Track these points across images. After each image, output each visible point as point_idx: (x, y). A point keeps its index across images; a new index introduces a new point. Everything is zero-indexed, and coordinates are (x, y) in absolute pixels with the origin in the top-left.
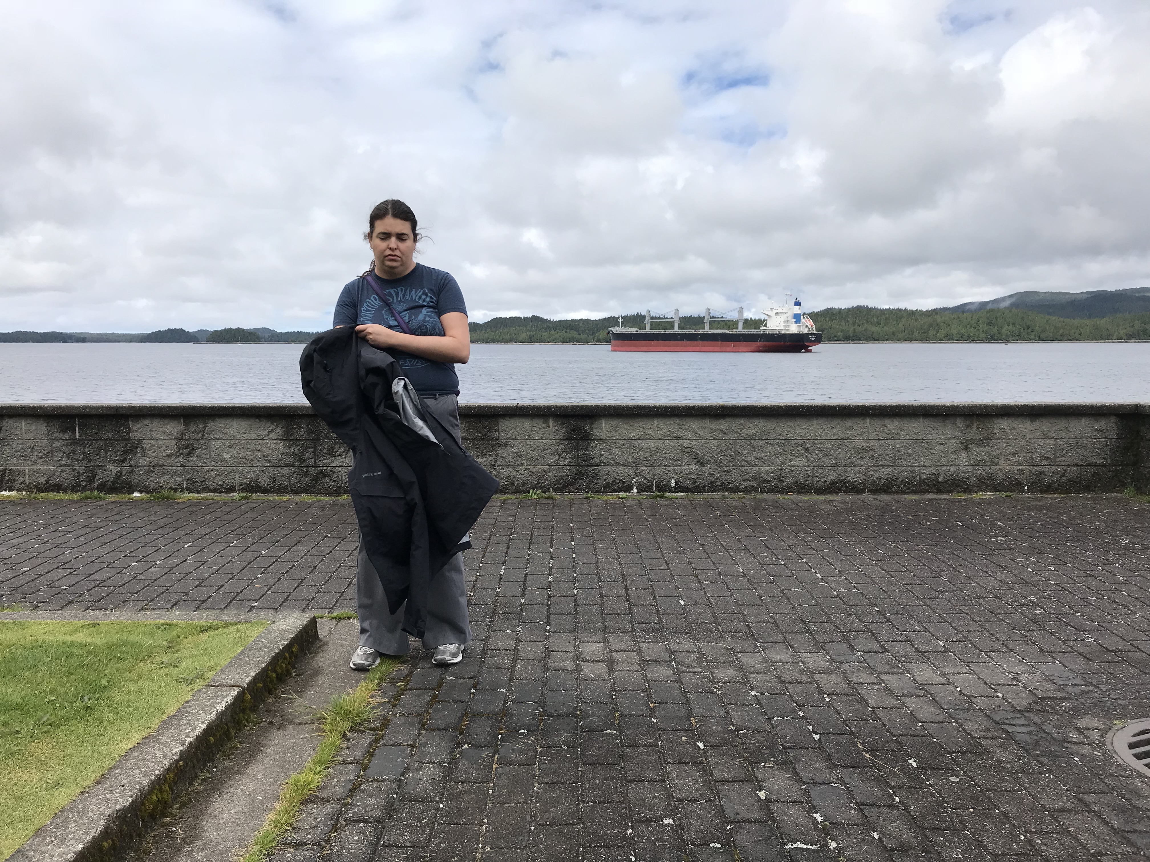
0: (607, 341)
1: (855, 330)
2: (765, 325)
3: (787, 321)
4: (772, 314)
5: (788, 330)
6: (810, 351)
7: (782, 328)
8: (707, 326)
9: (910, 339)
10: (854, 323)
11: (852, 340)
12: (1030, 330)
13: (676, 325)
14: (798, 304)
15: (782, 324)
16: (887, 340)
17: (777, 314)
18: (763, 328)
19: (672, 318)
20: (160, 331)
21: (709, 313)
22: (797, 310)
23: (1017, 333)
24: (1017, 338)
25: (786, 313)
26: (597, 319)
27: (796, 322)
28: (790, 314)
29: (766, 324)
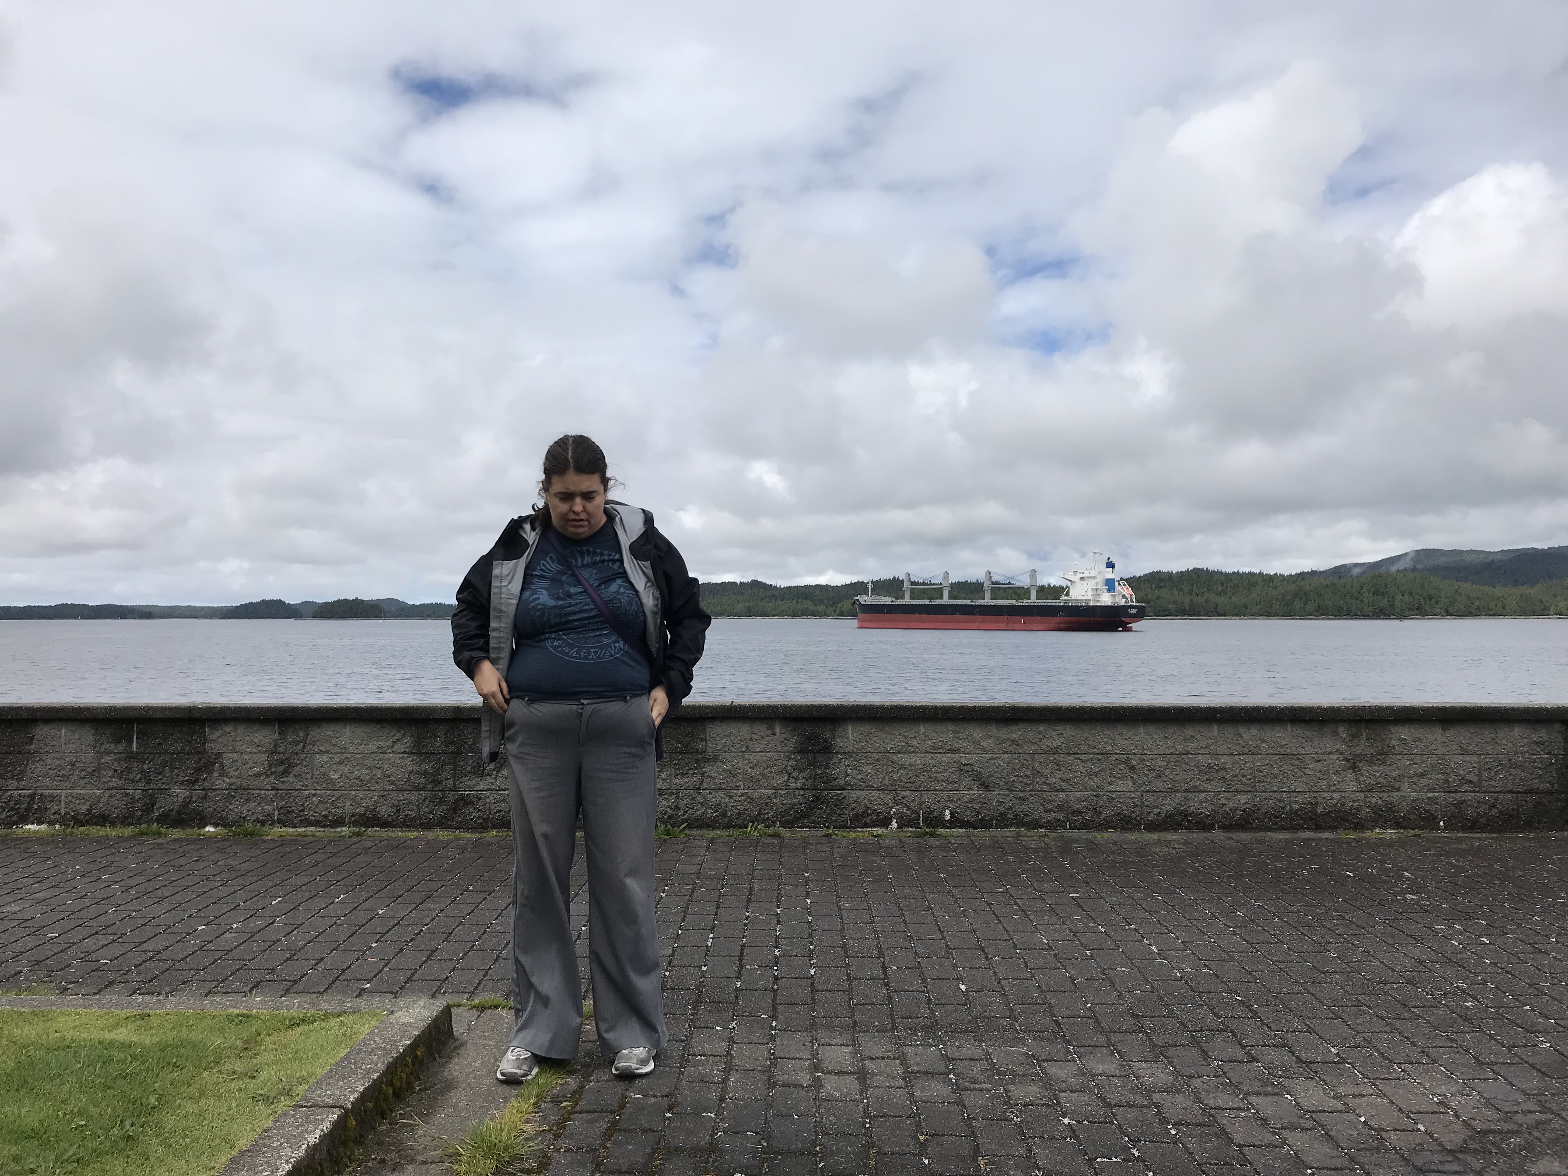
0: (853, 615)
1: (1191, 601)
2: (1067, 594)
3: (1097, 589)
4: (1076, 578)
5: (1098, 601)
6: (1130, 630)
7: (1090, 597)
8: (988, 595)
9: (1268, 614)
10: (1190, 592)
11: (1189, 615)
12: (1433, 601)
13: (946, 594)
14: (1110, 565)
15: (1090, 593)
16: (1236, 615)
17: (1082, 579)
18: (1064, 597)
19: (941, 584)
20: (251, 603)
21: (991, 578)
22: (1109, 574)
23: (1416, 606)
24: (1416, 612)
25: (1094, 578)
26: (839, 585)
27: (1109, 590)
28: (1100, 579)
29: (1068, 592)
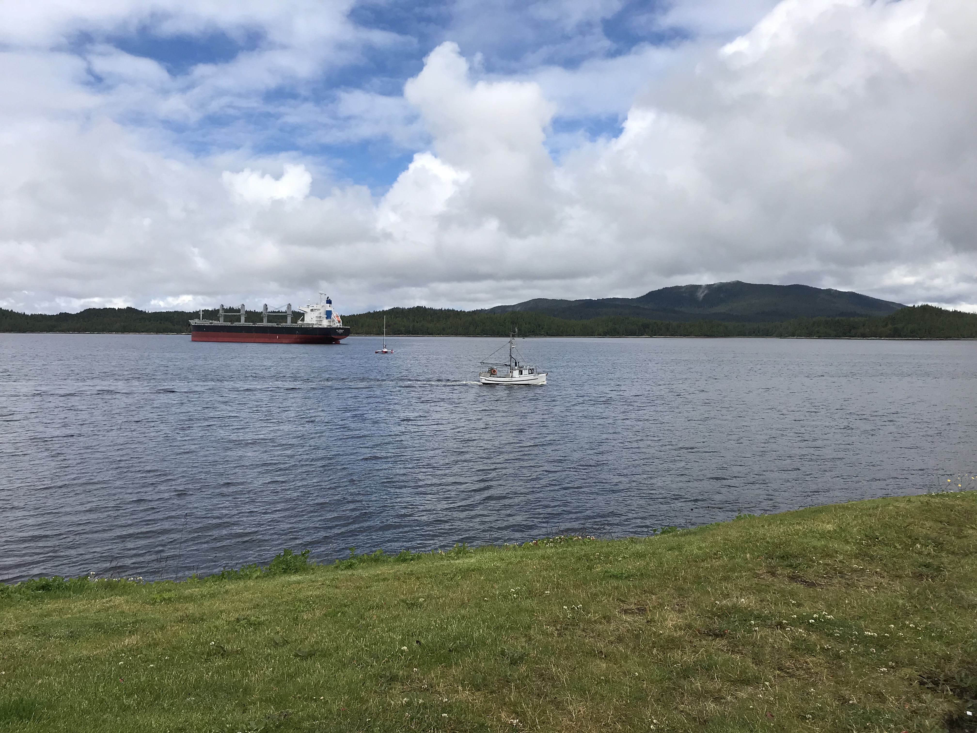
3: (320, 317)
4: (308, 310)
5: (321, 325)
6: (339, 343)
7: (315, 323)
12: (540, 328)
14: (329, 302)
15: (315, 319)
17: (312, 310)
18: (300, 322)
21: (267, 309)
22: (328, 308)
23: (532, 330)
24: (532, 333)
25: (319, 310)
27: (327, 318)
28: (323, 311)
29: (303, 318)
